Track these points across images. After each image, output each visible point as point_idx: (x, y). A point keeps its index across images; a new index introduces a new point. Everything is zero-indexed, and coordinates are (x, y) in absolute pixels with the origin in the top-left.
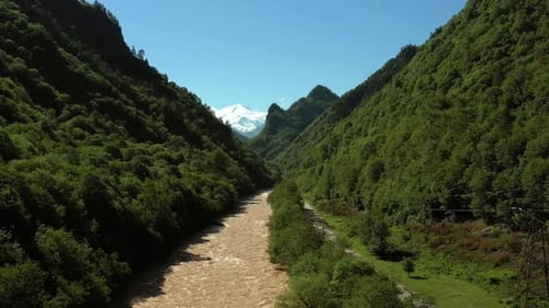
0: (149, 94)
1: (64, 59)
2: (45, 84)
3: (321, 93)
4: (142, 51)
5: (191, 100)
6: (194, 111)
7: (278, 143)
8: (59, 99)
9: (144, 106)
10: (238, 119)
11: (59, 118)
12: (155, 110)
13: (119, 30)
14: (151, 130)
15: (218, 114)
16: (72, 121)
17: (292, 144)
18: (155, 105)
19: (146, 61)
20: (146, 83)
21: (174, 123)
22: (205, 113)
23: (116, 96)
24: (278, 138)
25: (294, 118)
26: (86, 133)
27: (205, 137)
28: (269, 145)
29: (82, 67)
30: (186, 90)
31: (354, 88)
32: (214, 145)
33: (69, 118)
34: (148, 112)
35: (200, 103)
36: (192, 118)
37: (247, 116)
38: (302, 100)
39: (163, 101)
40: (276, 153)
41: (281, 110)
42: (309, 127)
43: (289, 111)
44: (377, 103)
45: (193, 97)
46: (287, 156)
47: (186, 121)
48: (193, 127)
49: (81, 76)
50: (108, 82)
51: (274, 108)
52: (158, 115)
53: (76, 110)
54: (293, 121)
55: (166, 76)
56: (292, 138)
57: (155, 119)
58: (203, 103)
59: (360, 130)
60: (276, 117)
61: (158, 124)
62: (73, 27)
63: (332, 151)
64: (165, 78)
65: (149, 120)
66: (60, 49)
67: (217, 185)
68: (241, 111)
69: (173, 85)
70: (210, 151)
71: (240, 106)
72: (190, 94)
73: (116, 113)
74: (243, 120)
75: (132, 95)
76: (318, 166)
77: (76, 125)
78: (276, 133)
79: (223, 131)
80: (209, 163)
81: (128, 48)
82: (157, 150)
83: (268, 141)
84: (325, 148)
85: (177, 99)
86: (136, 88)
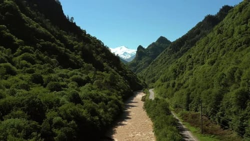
0: (74, 40)
1: (24, 20)
2: (9, 34)
3: (162, 40)
4: (72, 18)
5: (98, 44)
6: (99, 49)
7: (142, 65)
8: (16, 43)
9: (70, 47)
10: (123, 53)
11: (14, 54)
12: (76, 49)
13: (61, 7)
14: (73, 61)
15: (113, 51)
16: (21, 56)
17: (150, 65)
18: (77, 46)
19: (75, 23)
20: (73, 34)
21: (87, 56)
22: (106, 50)
23: (53, 41)
24: (142, 62)
25: (150, 52)
26: (29, 64)
27: (105, 64)
28: (138, 66)
29: (34, 24)
30: (96, 38)
31: (181, 37)
32: (110, 68)
33: (21, 54)
34: (73, 50)
35: (103, 45)
36: (98, 53)
37: (127, 52)
38: (153, 44)
39: (81, 44)
40: (142, 69)
41: (144, 49)
42: (158, 56)
43: (147, 49)
44: (207, 43)
45: (99, 42)
46: (147, 72)
47: (94, 55)
48: (99, 58)
49: (33, 29)
50: (49, 33)
51: (140, 48)
52: (78, 52)
53: (26, 49)
54: (149, 54)
55: (85, 31)
56: (149, 62)
57: (76, 54)
58: (105, 45)
59: (198, 60)
60: (141, 52)
61: (77, 57)
62: (35, 5)
63: (180, 72)
64: (85, 32)
65: (72, 55)
66: (23, 15)
67: (110, 100)
68: (124, 49)
69: (89, 35)
70: (107, 72)
71: (123, 47)
72: (98, 40)
73: (52, 51)
74: (125, 53)
75: (64, 41)
76: (172, 82)
77: (23, 59)
78: (141, 59)
79: (115, 60)
80: (106, 81)
81: (65, 16)
82: (73, 74)
83: (137, 63)
84: (175, 71)
85: (91, 43)
86: (67, 37)
